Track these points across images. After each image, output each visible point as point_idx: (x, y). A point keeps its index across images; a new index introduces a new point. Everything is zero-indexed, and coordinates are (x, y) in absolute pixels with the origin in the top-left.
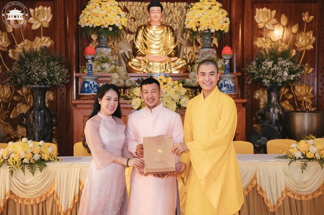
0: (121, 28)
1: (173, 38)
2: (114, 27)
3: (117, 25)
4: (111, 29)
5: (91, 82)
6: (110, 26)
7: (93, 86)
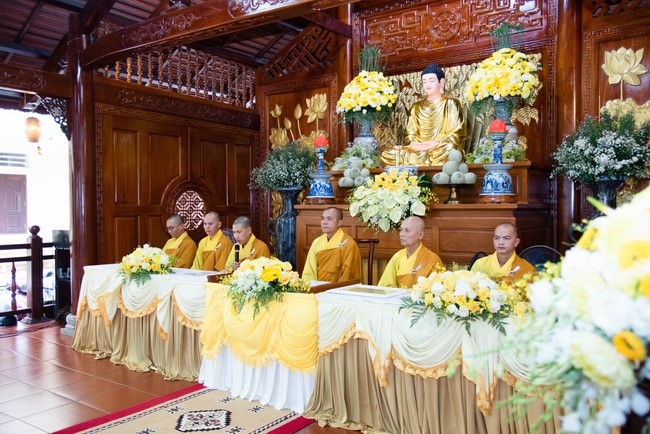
0: (379, 109)
1: (457, 113)
2: (369, 108)
3: (373, 106)
4: (365, 111)
5: (317, 182)
6: (363, 108)
7: (318, 186)
